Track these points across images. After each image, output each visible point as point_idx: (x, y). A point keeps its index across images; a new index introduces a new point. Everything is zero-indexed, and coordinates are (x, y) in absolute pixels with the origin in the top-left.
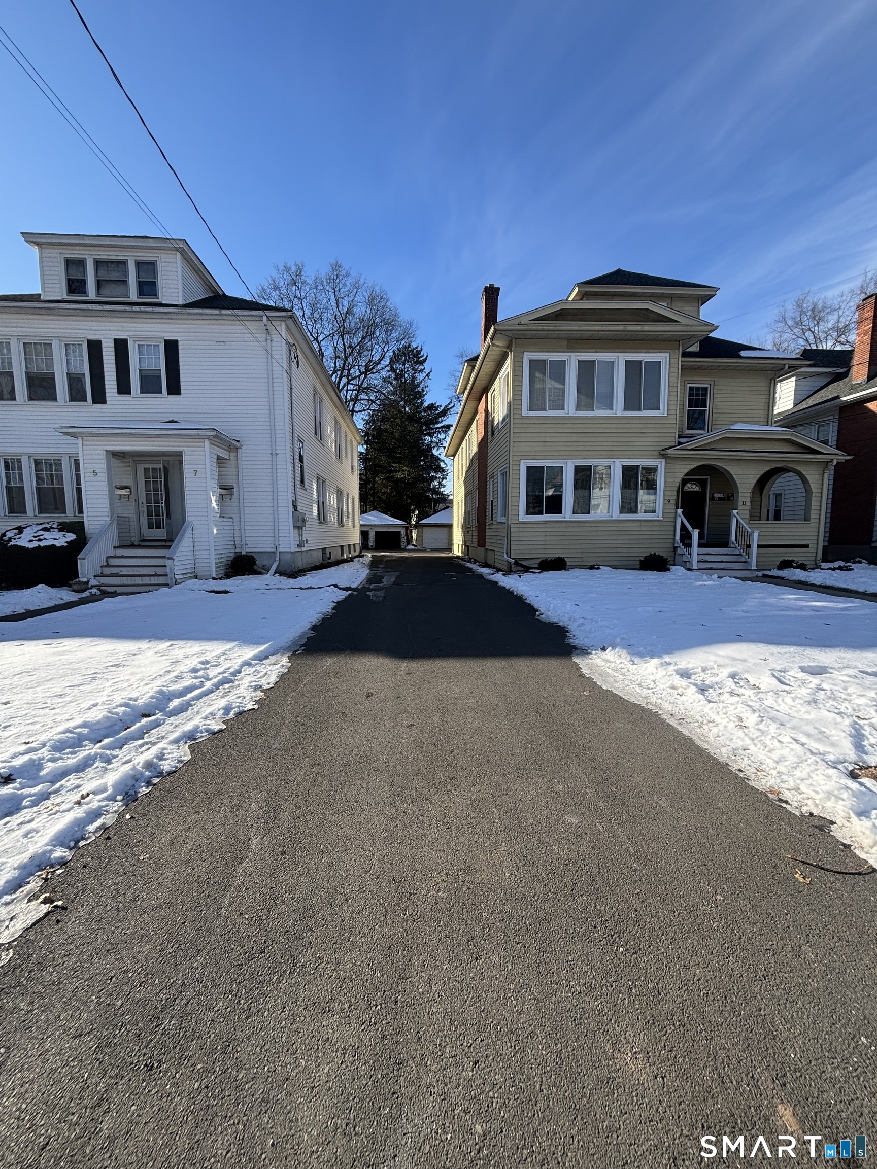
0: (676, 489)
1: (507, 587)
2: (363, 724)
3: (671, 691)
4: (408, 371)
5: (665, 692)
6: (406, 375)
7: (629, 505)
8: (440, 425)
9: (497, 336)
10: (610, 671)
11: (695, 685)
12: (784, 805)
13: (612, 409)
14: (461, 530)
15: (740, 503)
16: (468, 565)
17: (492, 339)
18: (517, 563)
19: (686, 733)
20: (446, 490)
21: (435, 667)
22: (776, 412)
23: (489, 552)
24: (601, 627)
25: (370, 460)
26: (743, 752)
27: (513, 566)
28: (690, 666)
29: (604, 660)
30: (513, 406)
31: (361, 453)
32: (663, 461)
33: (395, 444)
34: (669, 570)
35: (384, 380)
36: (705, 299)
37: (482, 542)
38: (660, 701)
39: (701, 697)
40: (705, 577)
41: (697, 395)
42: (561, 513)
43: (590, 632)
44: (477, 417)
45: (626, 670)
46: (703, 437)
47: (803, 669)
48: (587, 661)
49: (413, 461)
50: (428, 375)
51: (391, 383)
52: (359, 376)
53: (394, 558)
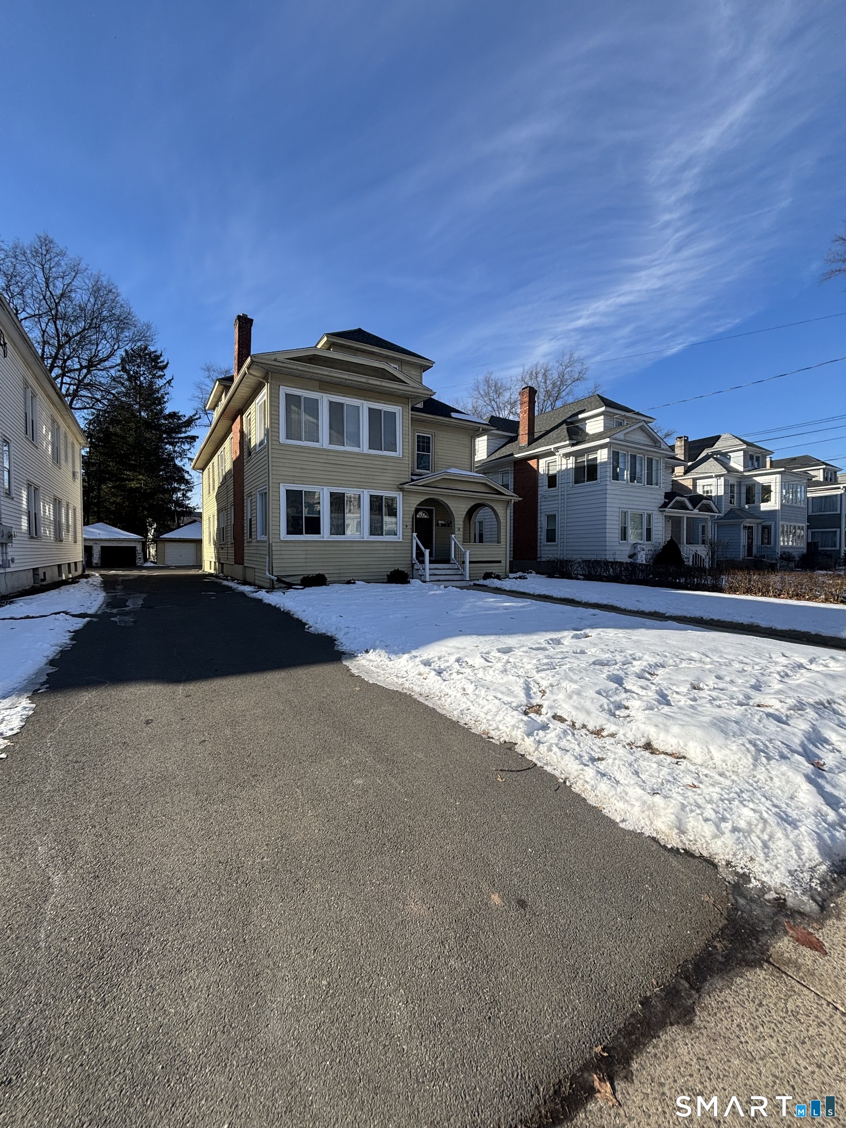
0: (411, 516)
1: (273, 604)
2: (150, 749)
3: (419, 677)
4: (144, 374)
5: (414, 679)
6: (142, 379)
7: (376, 529)
8: (183, 435)
9: (254, 367)
10: (373, 668)
11: (435, 670)
12: (491, 740)
13: (359, 447)
14: (213, 546)
15: (456, 529)
16: (225, 583)
17: (248, 368)
18: (279, 580)
19: (431, 705)
20: (192, 503)
21: (215, 686)
22: (476, 460)
23: (247, 569)
24: (364, 633)
25: (94, 464)
26: (467, 712)
27: (275, 583)
28: (430, 657)
29: (368, 660)
30: (270, 433)
31: (83, 456)
32: (401, 493)
33: (128, 449)
34: (409, 582)
35: (114, 379)
36: (425, 368)
37: (239, 559)
38: (412, 685)
39: (439, 678)
40: (435, 587)
41: (423, 442)
42: (320, 534)
43: (355, 638)
44: (231, 435)
45: (385, 666)
46: (430, 477)
47: (499, 650)
48: (355, 663)
49: (152, 470)
50: (169, 382)
51: (123, 384)
52: (80, 370)
53: (132, 578)
